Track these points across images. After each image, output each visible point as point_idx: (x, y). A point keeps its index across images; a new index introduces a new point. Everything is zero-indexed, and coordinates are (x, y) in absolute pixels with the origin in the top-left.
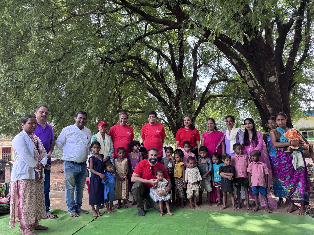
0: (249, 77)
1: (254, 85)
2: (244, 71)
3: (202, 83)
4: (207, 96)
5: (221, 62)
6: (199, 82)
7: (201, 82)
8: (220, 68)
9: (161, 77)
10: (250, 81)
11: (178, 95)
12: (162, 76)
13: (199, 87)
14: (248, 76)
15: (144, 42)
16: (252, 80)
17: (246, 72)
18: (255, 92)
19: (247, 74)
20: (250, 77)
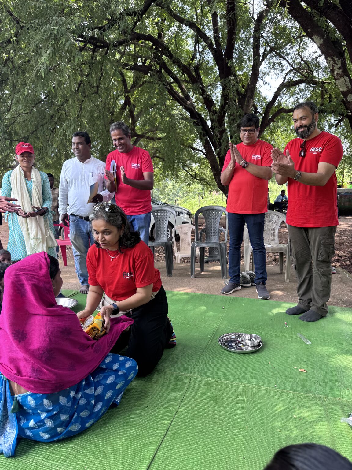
0: (340, 71)
1: (348, 87)
2: (332, 59)
3: (267, 86)
4: (274, 109)
5: (305, 49)
6: (262, 85)
7: (265, 83)
8: (302, 60)
9: (194, 74)
10: (342, 79)
11: (223, 107)
12: (198, 73)
13: (263, 95)
14: (340, 69)
15: (169, 10)
16: (345, 77)
17: (337, 62)
18: (348, 99)
19: (337, 65)
20: (342, 71)
